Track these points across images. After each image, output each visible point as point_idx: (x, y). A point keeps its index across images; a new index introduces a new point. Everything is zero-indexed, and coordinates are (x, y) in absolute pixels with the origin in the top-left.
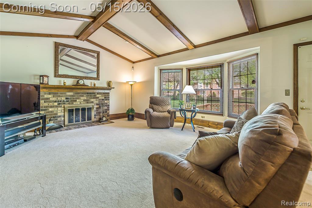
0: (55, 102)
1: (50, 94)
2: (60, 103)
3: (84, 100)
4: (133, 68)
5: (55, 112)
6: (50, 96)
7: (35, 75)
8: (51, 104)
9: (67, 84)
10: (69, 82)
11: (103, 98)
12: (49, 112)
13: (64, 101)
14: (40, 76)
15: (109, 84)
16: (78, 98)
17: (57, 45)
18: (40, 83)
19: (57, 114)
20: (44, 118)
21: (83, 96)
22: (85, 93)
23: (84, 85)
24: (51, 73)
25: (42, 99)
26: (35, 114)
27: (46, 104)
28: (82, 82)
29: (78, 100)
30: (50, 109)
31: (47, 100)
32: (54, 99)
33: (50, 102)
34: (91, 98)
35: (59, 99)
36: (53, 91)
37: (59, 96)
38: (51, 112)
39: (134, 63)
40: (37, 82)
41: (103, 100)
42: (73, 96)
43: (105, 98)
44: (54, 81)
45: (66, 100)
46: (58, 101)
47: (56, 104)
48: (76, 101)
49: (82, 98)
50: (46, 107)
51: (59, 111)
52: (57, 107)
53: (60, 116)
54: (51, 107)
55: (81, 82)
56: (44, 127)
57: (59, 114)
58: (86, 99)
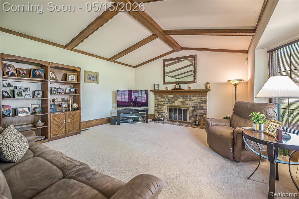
0: (162, 102)
1: (159, 96)
2: (165, 103)
4: (247, 59)
5: (162, 109)
6: (159, 98)
7: (152, 85)
8: (160, 103)
9: (168, 89)
10: (170, 87)
11: (199, 101)
12: (159, 109)
13: (167, 102)
14: (155, 85)
15: (206, 85)
16: (175, 100)
17: (164, 61)
18: (155, 89)
19: (163, 111)
21: (180, 98)
22: (182, 96)
23: (180, 89)
24: (160, 82)
25: (156, 100)
27: (158, 103)
28: (178, 86)
29: (176, 102)
30: (160, 107)
32: (161, 100)
33: (159, 101)
34: (187, 100)
35: (164, 100)
36: (161, 94)
37: (164, 98)
39: (247, 52)
41: (199, 103)
42: (173, 98)
43: (201, 101)
44: (162, 87)
45: (168, 101)
46: (164, 102)
47: (163, 103)
48: (175, 102)
49: (179, 100)
50: (158, 105)
51: (164, 109)
52: (163, 105)
53: (165, 113)
54: (160, 105)
56: (147, 117)
57: (164, 111)
58: (182, 101)
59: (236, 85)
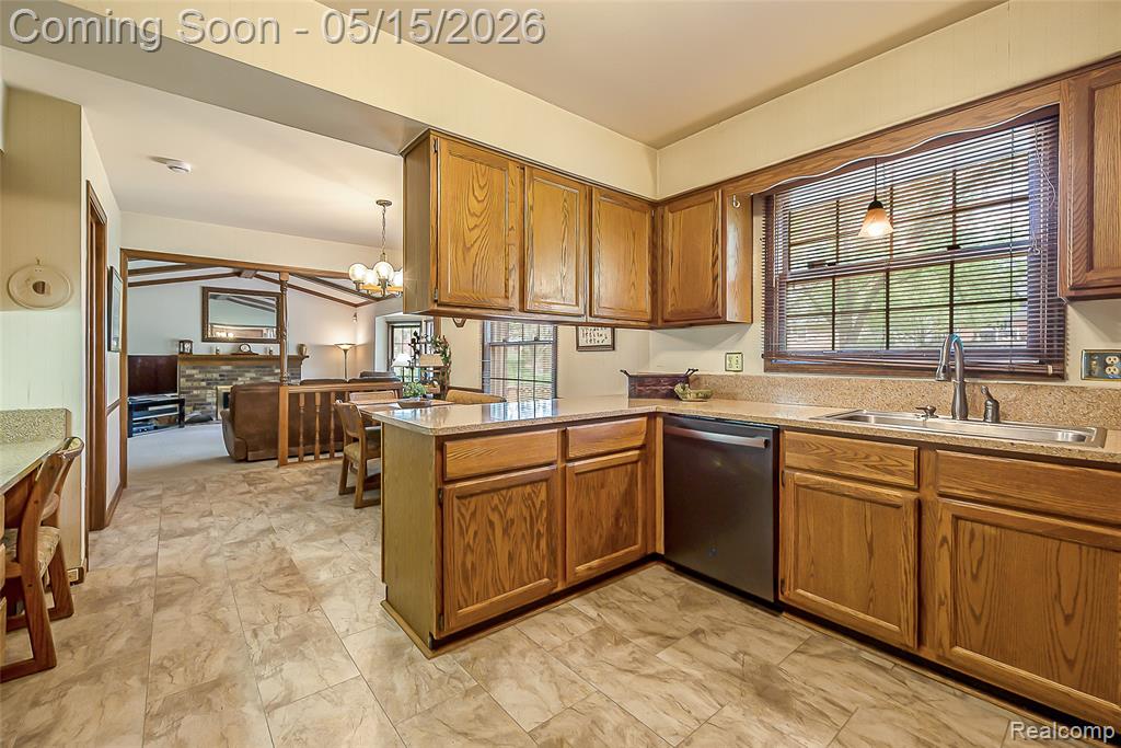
0: (203, 380)
1: (194, 368)
2: (210, 383)
3: (251, 379)
4: (355, 316)
5: (203, 397)
6: (194, 372)
7: (174, 340)
8: (195, 384)
9: (221, 353)
10: (225, 349)
12: (191, 396)
13: (216, 380)
14: (181, 342)
15: (300, 348)
16: (240, 376)
17: (205, 290)
18: (180, 353)
19: (205, 400)
20: (181, 402)
21: (248, 372)
22: (253, 367)
23: (250, 353)
24: (196, 335)
25: (183, 377)
26: (169, 396)
27: (189, 384)
28: (248, 349)
29: (240, 379)
30: (195, 392)
31: (190, 378)
32: (200, 376)
33: (195, 380)
34: (265, 375)
35: (209, 376)
36: (198, 363)
37: (209, 372)
38: (197, 396)
39: (356, 306)
40: (175, 351)
42: (231, 371)
43: (292, 374)
44: (201, 348)
45: (219, 378)
46: (208, 380)
47: (204, 384)
49: (247, 375)
50: (189, 388)
51: (208, 396)
52: (204, 388)
53: (210, 404)
54: (197, 388)
55: (245, 348)
56: (182, 415)
57: (209, 400)
58: (254, 375)
59: (345, 351)
